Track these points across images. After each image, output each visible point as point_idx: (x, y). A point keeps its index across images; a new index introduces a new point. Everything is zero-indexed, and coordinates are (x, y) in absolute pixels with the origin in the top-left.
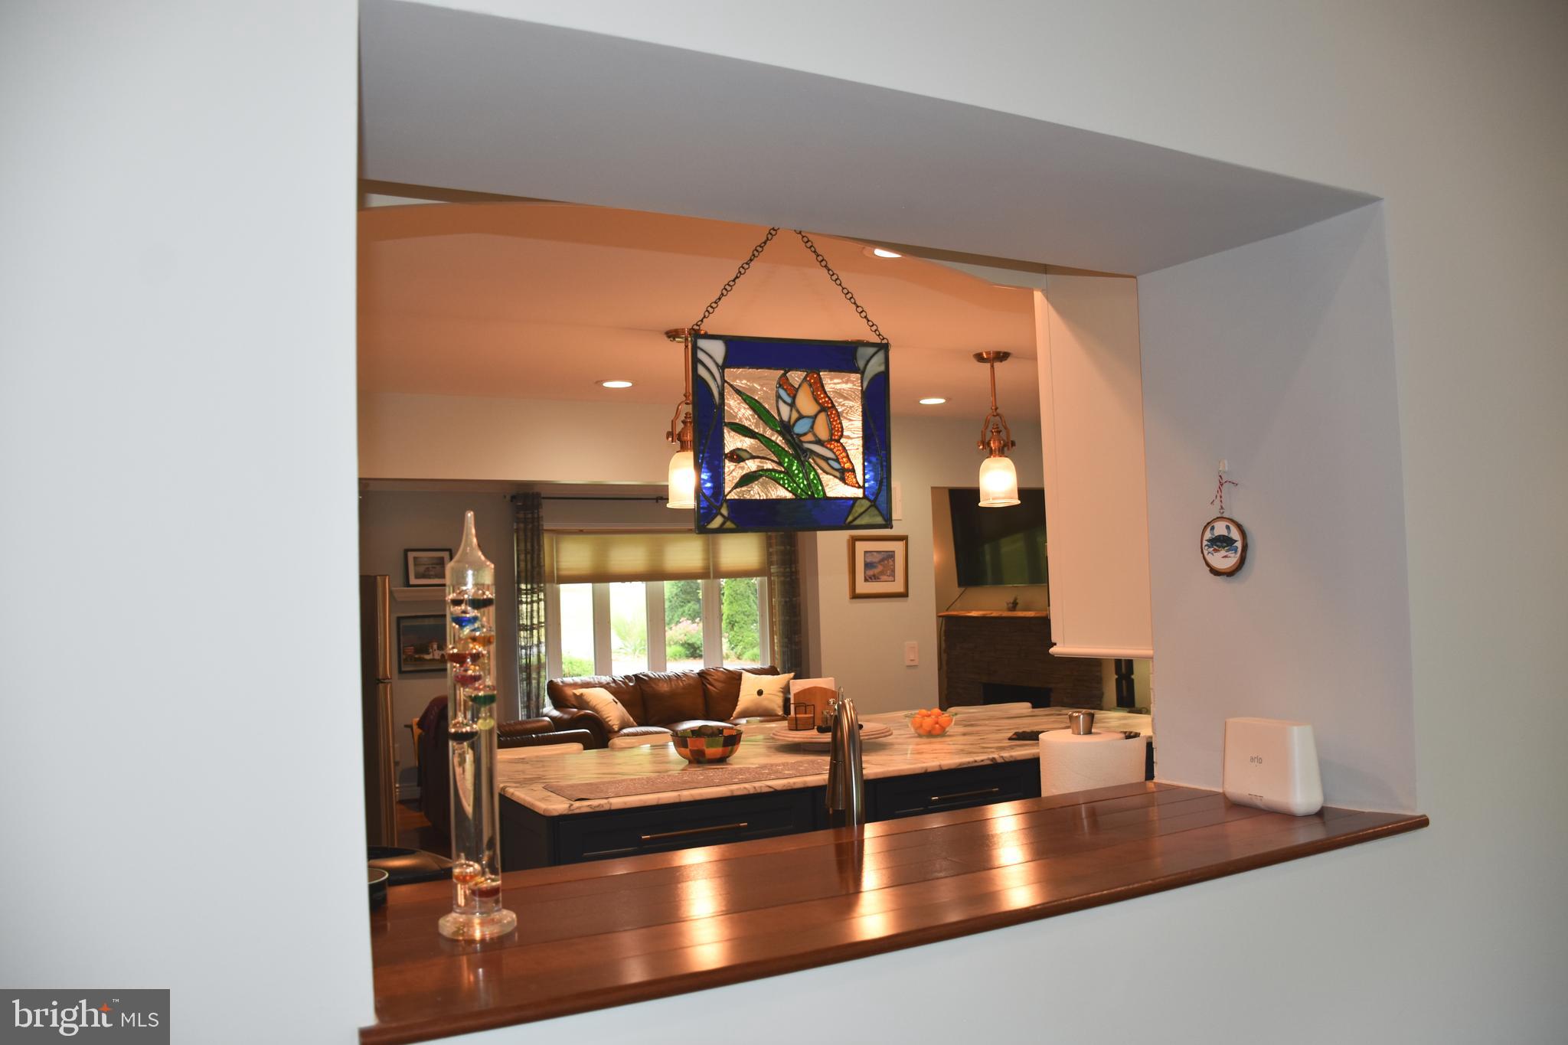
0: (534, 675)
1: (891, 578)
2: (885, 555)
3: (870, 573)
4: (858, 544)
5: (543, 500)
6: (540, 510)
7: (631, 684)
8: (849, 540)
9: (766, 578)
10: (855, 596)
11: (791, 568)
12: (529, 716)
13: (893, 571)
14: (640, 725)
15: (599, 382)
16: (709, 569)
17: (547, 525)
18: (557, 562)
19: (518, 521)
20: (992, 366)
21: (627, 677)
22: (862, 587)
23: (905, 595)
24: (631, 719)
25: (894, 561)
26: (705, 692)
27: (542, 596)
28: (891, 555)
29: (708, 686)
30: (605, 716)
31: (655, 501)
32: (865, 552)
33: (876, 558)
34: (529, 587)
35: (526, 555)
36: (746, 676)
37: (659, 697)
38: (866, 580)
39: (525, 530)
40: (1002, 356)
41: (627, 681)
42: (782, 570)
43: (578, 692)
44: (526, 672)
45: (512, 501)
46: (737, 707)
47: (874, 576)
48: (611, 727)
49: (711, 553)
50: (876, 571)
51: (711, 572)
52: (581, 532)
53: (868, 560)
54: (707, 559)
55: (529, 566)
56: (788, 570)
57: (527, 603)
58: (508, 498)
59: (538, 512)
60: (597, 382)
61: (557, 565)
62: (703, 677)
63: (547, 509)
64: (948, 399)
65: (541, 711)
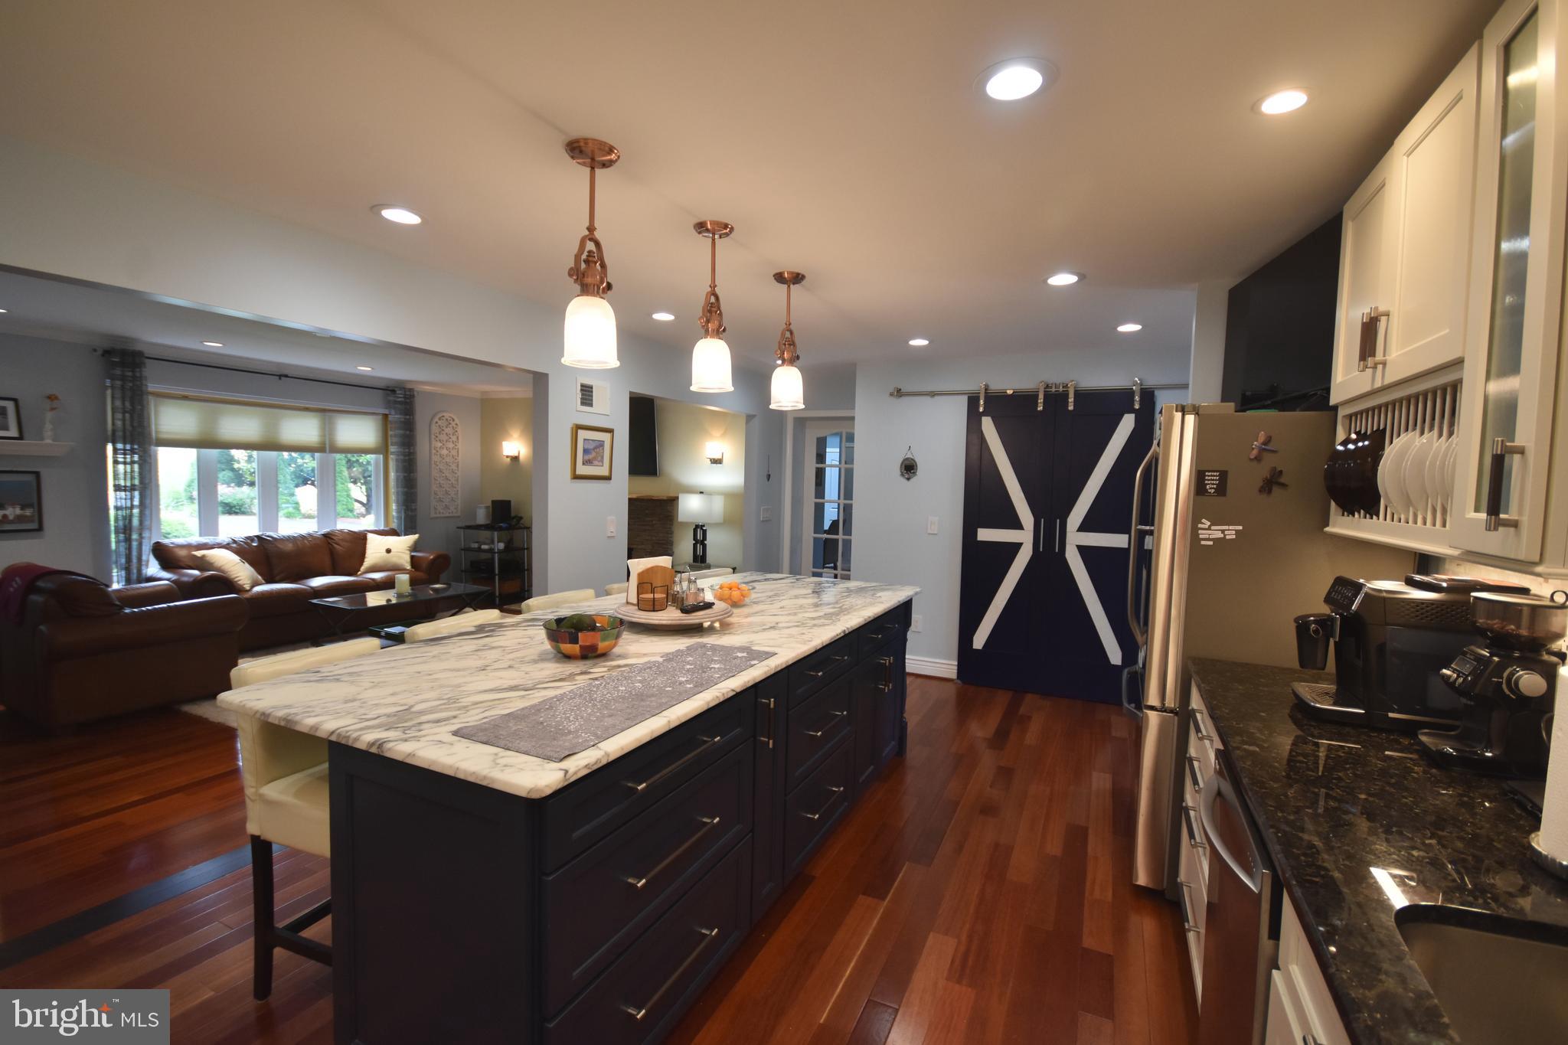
0: (135, 536)
1: (601, 464)
2: (598, 444)
3: (587, 457)
4: (580, 431)
5: (147, 361)
6: (144, 369)
7: (255, 544)
8: (572, 428)
9: (381, 456)
10: (576, 477)
11: (409, 448)
12: (128, 581)
13: (602, 457)
14: (269, 581)
15: (376, 208)
16: (325, 444)
17: (152, 387)
18: (156, 425)
19: (113, 378)
20: (789, 286)
21: (248, 538)
22: (582, 470)
23: (608, 478)
24: (260, 577)
25: (603, 449)
26: (332, 553)
27: (136, 458)
28: (601, 444)
29: (335, 546)
30: (233, 577)
31: (278, 377)
32: (585, 440)
33: (591, 446)
34: (128, 447)
35: (124, 412)
36: (370, 536)
37: (283, 556)
38: (583, 464)
39: (123, 388)
40: (797, 278)
41: (249, 541)
42: (402, 450)
43: (199, 553)
44: (124, 533)
45: (103, 355)
46: (364, 563)
47: (589, 460)
48: (241, 586)
49: (327, 430)
50: (590, 457)
51: (326, 447)
52: (185, 398)
53: (586, 447)
54: (323, 435)
55: (128, 427)
56: (407, 450)
57: (125, 463)
58: (100, 352)
59: (141, 371)
60: (373, 207)
61: (156, 428)
62: (329, 538)
63: (150, 370)
64: (677, 317)
65: (144, 572)
